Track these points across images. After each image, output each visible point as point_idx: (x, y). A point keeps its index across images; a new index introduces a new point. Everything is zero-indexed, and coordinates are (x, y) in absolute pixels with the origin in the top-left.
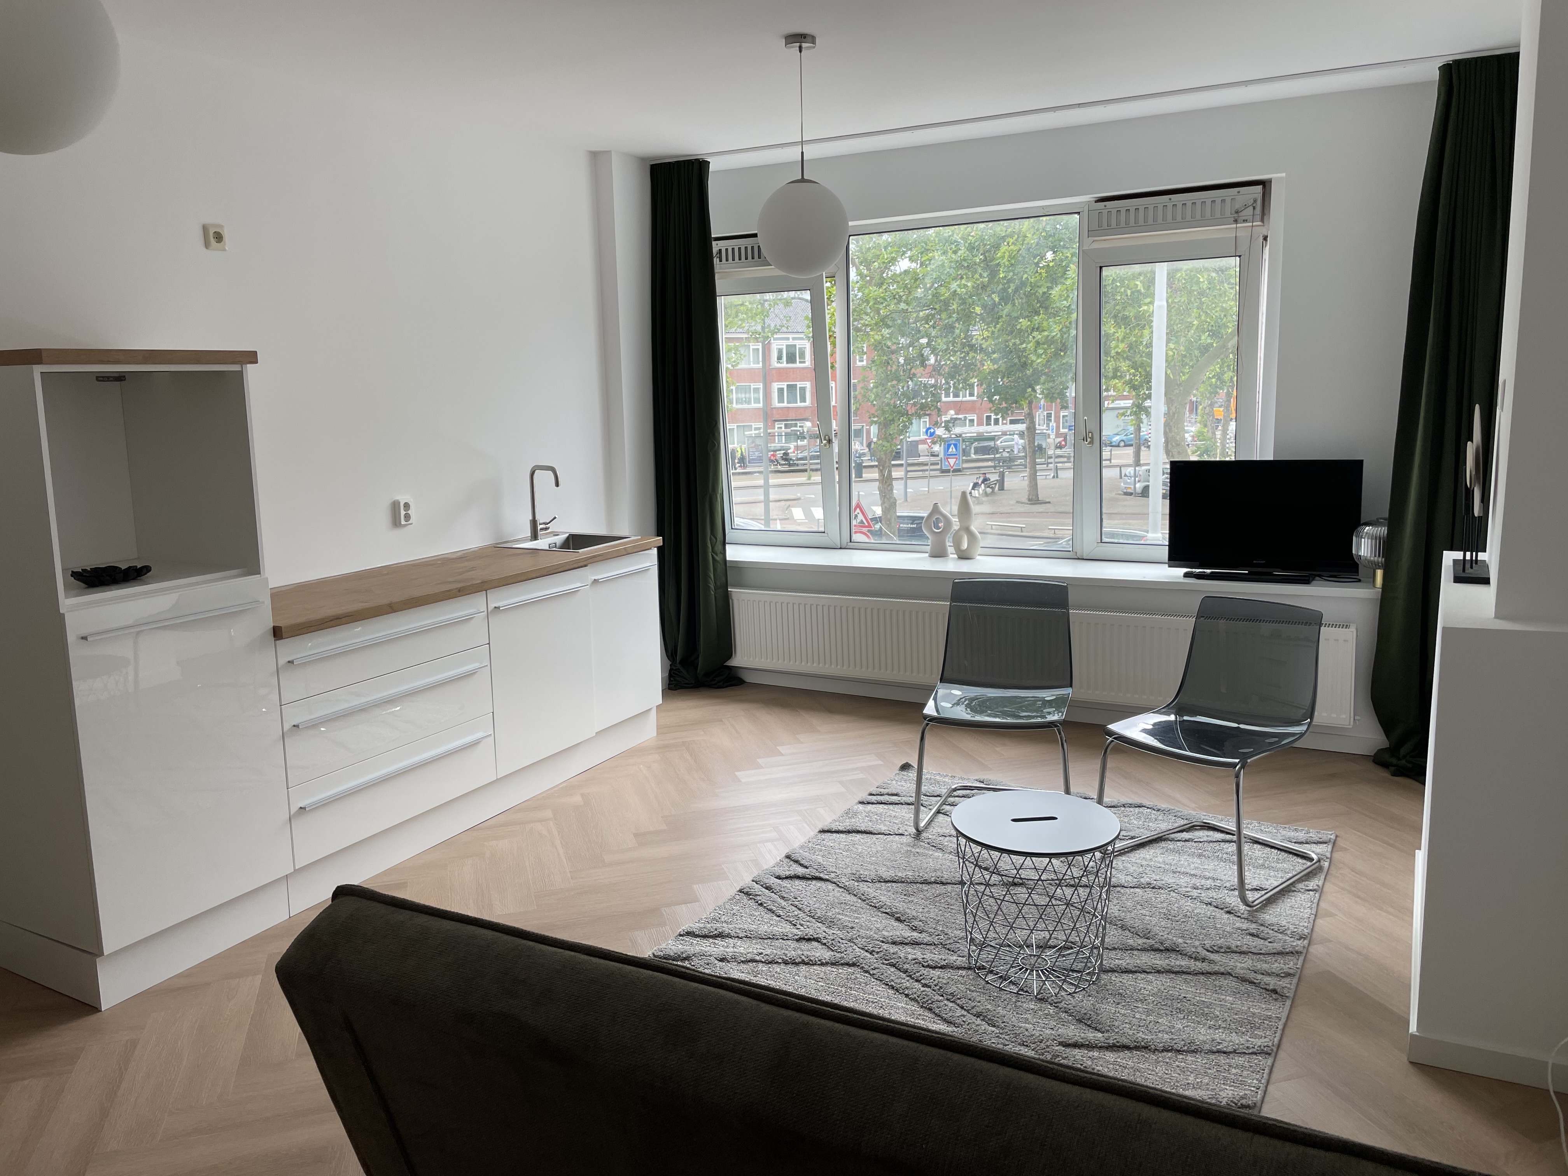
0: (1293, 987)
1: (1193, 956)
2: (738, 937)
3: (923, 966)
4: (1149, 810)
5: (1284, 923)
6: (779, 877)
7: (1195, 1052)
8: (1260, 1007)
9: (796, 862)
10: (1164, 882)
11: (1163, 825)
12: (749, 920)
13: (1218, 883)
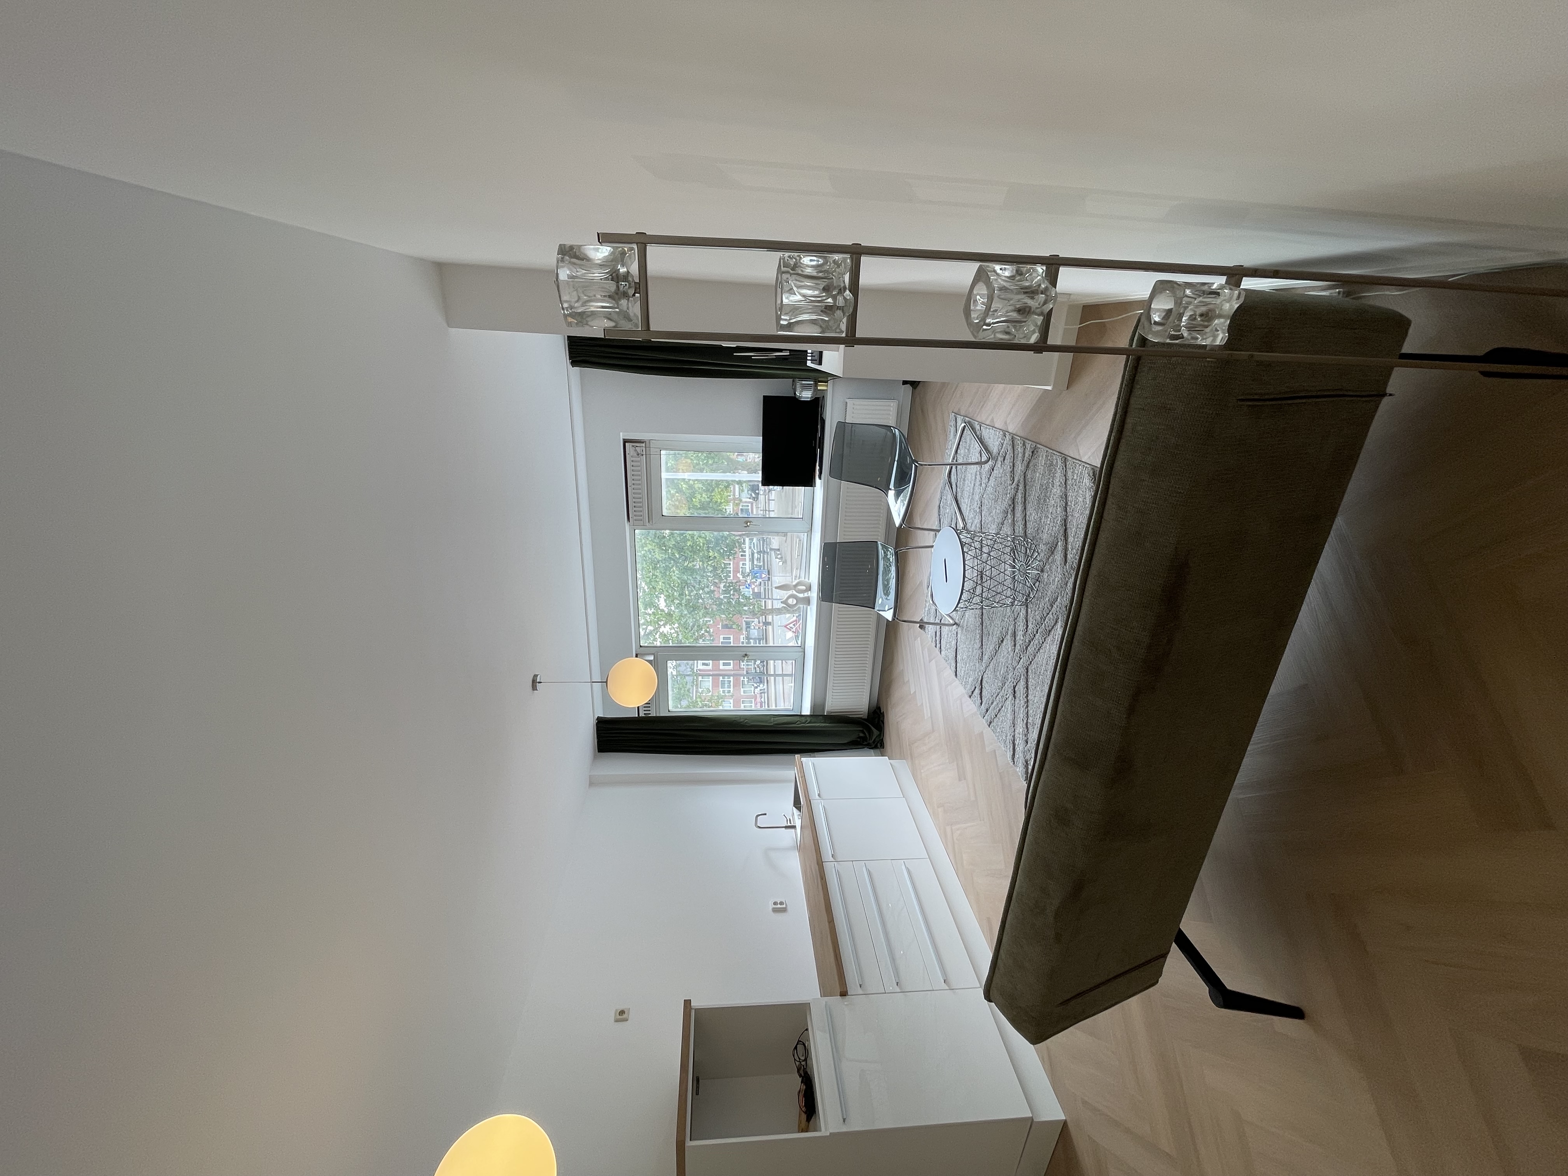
0: (1030, 443)
1: (1016, 490)
2: (1014, 731)
3: (1026, 632)
4: (941, 503)
5: (998, 443)
6: (981, 704)
7: (1066, 496)
8: (1041, 461)
9: (973, 692)
10: (978, 500)
11: (949, 497)
12: (1005, 723)
13: (978, 473)
